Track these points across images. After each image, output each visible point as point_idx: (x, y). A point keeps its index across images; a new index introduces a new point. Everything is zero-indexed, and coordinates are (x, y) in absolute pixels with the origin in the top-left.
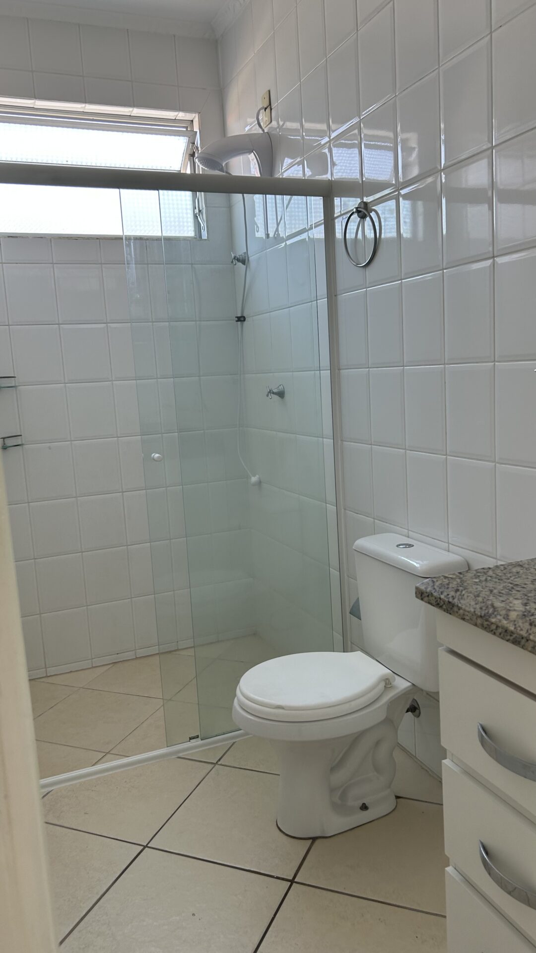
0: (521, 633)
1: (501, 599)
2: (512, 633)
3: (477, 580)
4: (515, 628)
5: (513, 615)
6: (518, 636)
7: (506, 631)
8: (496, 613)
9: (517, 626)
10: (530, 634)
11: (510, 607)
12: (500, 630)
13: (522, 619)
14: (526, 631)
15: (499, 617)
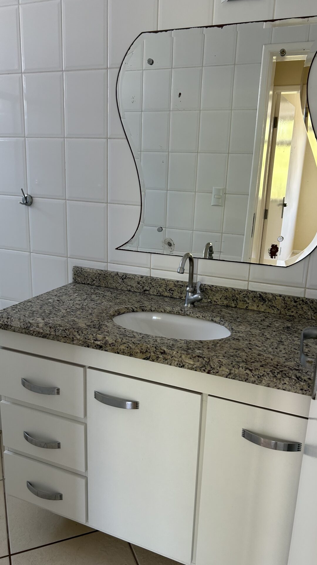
0: (47, 332)
1: (31, 319)
2: (42, 333)
3: (15, 312)
4: (43, 331)
5: (41, 325)
6: (45, 334)
7: (39, 333)
8: (32, 326)
9: (44, 329)
10: (51, 332)
11: (38, 322)
12: (35, 333)
13: (45, 326)
14: (49, 331)
15: (34, 327)
